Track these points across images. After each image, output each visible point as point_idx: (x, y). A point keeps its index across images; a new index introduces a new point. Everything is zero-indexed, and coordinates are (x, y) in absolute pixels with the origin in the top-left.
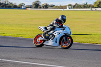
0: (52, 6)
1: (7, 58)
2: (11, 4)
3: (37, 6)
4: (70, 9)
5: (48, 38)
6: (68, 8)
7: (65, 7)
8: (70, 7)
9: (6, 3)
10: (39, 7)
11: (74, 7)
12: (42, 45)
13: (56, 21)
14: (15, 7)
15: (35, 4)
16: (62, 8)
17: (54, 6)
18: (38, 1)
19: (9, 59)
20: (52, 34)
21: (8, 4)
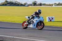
0: (44, 4)
1: (16, 36)
2: (19, 3)
3: (35, 4)
4: (55, 6)
5: (30, 23)
6: (54, 6)
7: (52, 5)
8: (55, 5)
9: (16, 3)
10: (36, 5)
11: (58, 5)
12: (27, 27)
13: (35, 13)
14: (22, 5)
15: (34, 3)
16: (50, 6)
17: (45, 4)
18: (35, 1)
19: (18, 36)
20: (32, 21)
21: (17, 3)
